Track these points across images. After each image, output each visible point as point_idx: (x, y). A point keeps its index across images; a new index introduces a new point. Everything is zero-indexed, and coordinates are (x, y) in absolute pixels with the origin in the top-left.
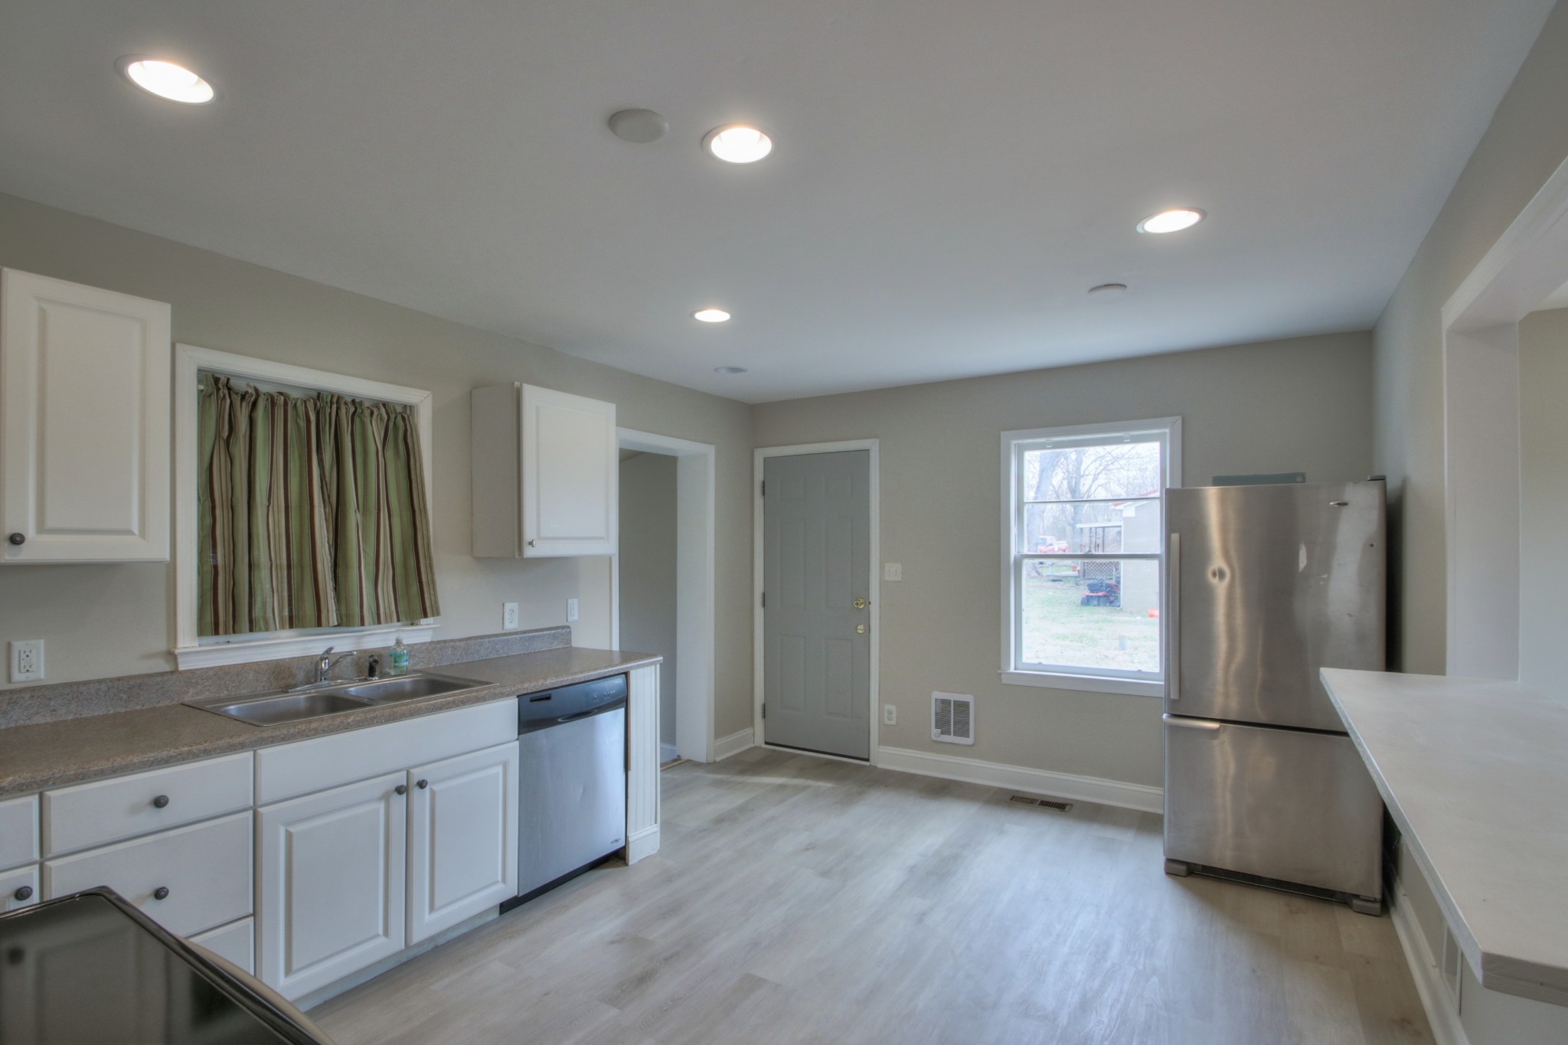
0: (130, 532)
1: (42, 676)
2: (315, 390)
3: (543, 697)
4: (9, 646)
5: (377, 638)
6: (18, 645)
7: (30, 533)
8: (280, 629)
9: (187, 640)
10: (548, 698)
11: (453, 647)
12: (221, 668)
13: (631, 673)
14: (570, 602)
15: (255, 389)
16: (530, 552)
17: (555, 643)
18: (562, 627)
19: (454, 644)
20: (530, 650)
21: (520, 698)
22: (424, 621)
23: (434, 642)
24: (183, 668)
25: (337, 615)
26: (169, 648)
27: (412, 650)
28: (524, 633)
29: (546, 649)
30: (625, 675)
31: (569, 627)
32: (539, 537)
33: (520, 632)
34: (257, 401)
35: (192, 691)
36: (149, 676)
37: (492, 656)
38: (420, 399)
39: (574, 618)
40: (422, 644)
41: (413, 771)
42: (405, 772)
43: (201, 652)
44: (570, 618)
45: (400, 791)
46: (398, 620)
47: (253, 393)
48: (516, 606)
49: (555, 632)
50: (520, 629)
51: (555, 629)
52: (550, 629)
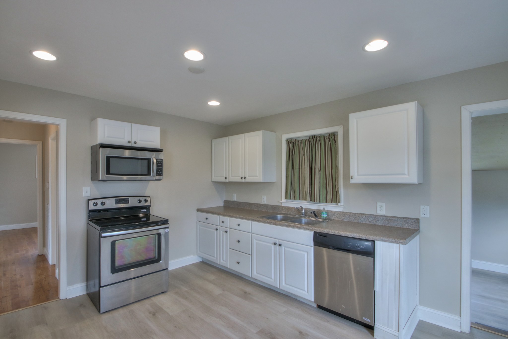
1: (265, 203)
2: (308, 136)
3: (324, 235)
5: (321, 207)
6: (263, 197)
7: (247, 177)
8: (302, 200)
9: (284, 200)
12: (288, 207)
13: (376, 242)
14: (422, 207)
15: (296, 140)
16: (352, 181)
17: (406, 225)
18: (413, 219)
19: (350, 214)
20: (389, 225)
21: (315, 233)
22: (339, 204)
23: (343, 212)
24: (283, 205)
25: (310, 198)
26: (281, 201)
27: (334, 213)
28: (386, 216)
29: (399, 227)
30: (373, 242)
31: (418, 220)
32: (358, 175)
33: (384, 216)
34: (296, 143)
35: (283, 211)
36: (277, 206)
37: (366, 222)
38: (339, 130)
39: (425, 216)
40: (338, 212)
41: (280, 241)
42: (278, 240)
43: (285, 202)
44: (422, 216)
45: (275, 244)
46: (332, 203)
47: (295, 141)
48: (384, 205)
49: (406, 220)
50: (386, 215)
51: (407, 218)
52: (404, 218)
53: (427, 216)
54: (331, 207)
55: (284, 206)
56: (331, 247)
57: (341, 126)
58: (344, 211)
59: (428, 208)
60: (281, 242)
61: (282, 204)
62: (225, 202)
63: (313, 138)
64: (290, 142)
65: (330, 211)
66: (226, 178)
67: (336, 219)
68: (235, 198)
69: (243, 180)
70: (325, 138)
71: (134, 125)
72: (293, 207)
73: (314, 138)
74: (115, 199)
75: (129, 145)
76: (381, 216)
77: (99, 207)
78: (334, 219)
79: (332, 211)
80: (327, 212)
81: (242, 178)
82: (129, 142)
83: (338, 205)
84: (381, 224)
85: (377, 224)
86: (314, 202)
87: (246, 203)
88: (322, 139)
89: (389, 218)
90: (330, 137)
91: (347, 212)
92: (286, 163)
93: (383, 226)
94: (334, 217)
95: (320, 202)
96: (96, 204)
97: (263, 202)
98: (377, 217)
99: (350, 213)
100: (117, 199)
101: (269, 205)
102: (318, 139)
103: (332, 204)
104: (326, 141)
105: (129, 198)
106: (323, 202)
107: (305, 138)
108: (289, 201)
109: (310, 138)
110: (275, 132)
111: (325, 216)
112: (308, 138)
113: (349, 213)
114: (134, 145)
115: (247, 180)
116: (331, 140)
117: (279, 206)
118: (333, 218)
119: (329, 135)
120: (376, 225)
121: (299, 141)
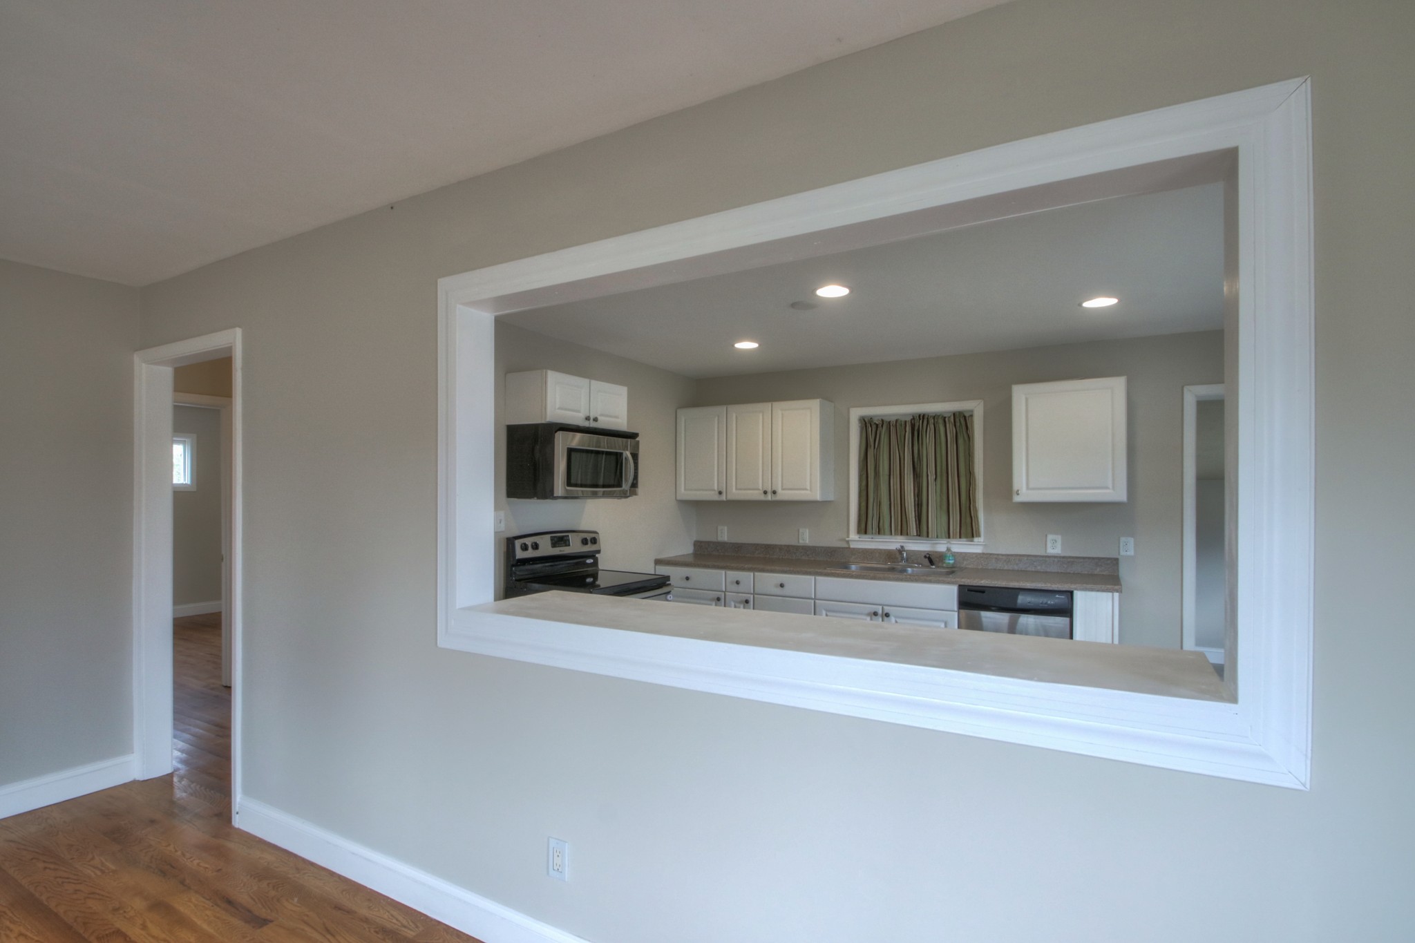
0: (806, 489)
1: (807, 542)
2: (910, 414)
3: (980, 590)
4: (799, 531)
5: (941, 546)
6: (801, 531)
7: (779, 490)
8: (895, 535)
9: (853, 536)
10: (983, 592)
11: (996, 558)
12: (865, 549)
13: (1075, 592)
14: (1123, 539)
15: (883, 421)
16: (1017, 499)
17: (1098, 570)
18: (1109, 559)
19: (997, 557)
20: (1068, 571)
21: (961, 587)
22: (976, 539)
23: (983, 554)
24: (852, 546)
25: (917, 531)
26: (847, 539)
27: (965, 556)
28: (1064, 557)
29: (1086, 572)
30: (1069, 594)
31: (1117, 560)
32: (1028, 488)
33: (1060, 557)
34: (882, 426)
35: (853, 557)
36: (839, 548)
37: (1029, 569)
38: (976, 407)
39: (1128, 553)
40: (974, 553)
41: (885, 607)
42: (881, 607)
43: (858, 541)
44: (1122, 553)
45: (875, 614)
46: (960, 537)
47: (881, 423)
48: (1059, 538)
49: (1098, 561)
50: (1062, 555)
51: (1099, 559)
52: (1093, 558)
53: (1131, 553)
54: (960, 547)
55: (854, 549)
56: (993, 608)
57: (980, 401)
58: (985, 552)
59: (1131, 541)
60: (887, 609)
61: (850, 543)
62: (699, 545)
63: (920, 419)
64: (866, 423)
65: (958, 553)
66: (720, 493)
67: (970, 566)
68: (724, 534)
69: (769, 497)
70: (947, 419)
71: (593, 382)
72: (875, 549)
73: (923, 418)
74: (551, 537)
75: (586, 424)
76: (1055, 557)
77: (530, 554)
78: (967, 566)
79: (961, 553)
80: (955, 555)
81: (765, 492)
82: (588, 418)
83: (972, 541)
84: (1056, 571)
85: (1048, 570)
86: (928, 536)
87: (758, 544)
88: (941, 421)
89: (1069, 560)
90: (957, 420)
91: (991, 554)
92: (859, 463)
93: (1058, 573)
94: (965, 563)
95: (937, 537)
96: (525, 548)
97: (801, 541)
98: (1047, 559)
99: (998, 555)
100: (555, 537)
101: (818, 547)
102: (931, 421)
103: (962, 540)
104: (948, 425)
105: (570, 535)
106: (942, 538)
107: (903, 419)
108: (866, 538)
109: (914, 419)
110: (832, 402)
111: (952, 562)
112: (909, 419)
113: (995, 554)
114: (593, 425)
115: (778, 497)
116: (958, 424)
117: (843, 548)
118: (963, 566)
119: (954, 414)
120: (1046, 572)
121: (889, 422)
